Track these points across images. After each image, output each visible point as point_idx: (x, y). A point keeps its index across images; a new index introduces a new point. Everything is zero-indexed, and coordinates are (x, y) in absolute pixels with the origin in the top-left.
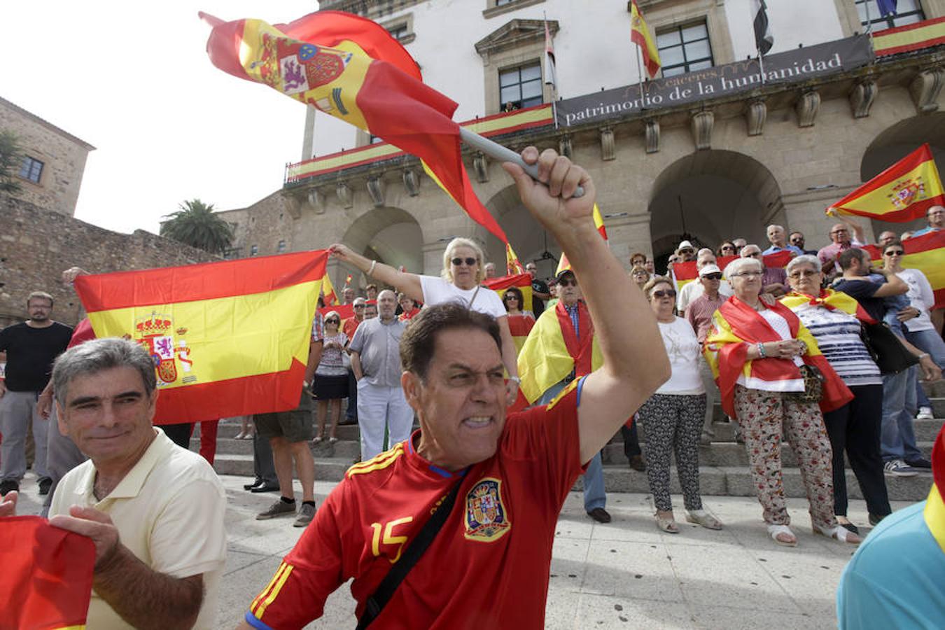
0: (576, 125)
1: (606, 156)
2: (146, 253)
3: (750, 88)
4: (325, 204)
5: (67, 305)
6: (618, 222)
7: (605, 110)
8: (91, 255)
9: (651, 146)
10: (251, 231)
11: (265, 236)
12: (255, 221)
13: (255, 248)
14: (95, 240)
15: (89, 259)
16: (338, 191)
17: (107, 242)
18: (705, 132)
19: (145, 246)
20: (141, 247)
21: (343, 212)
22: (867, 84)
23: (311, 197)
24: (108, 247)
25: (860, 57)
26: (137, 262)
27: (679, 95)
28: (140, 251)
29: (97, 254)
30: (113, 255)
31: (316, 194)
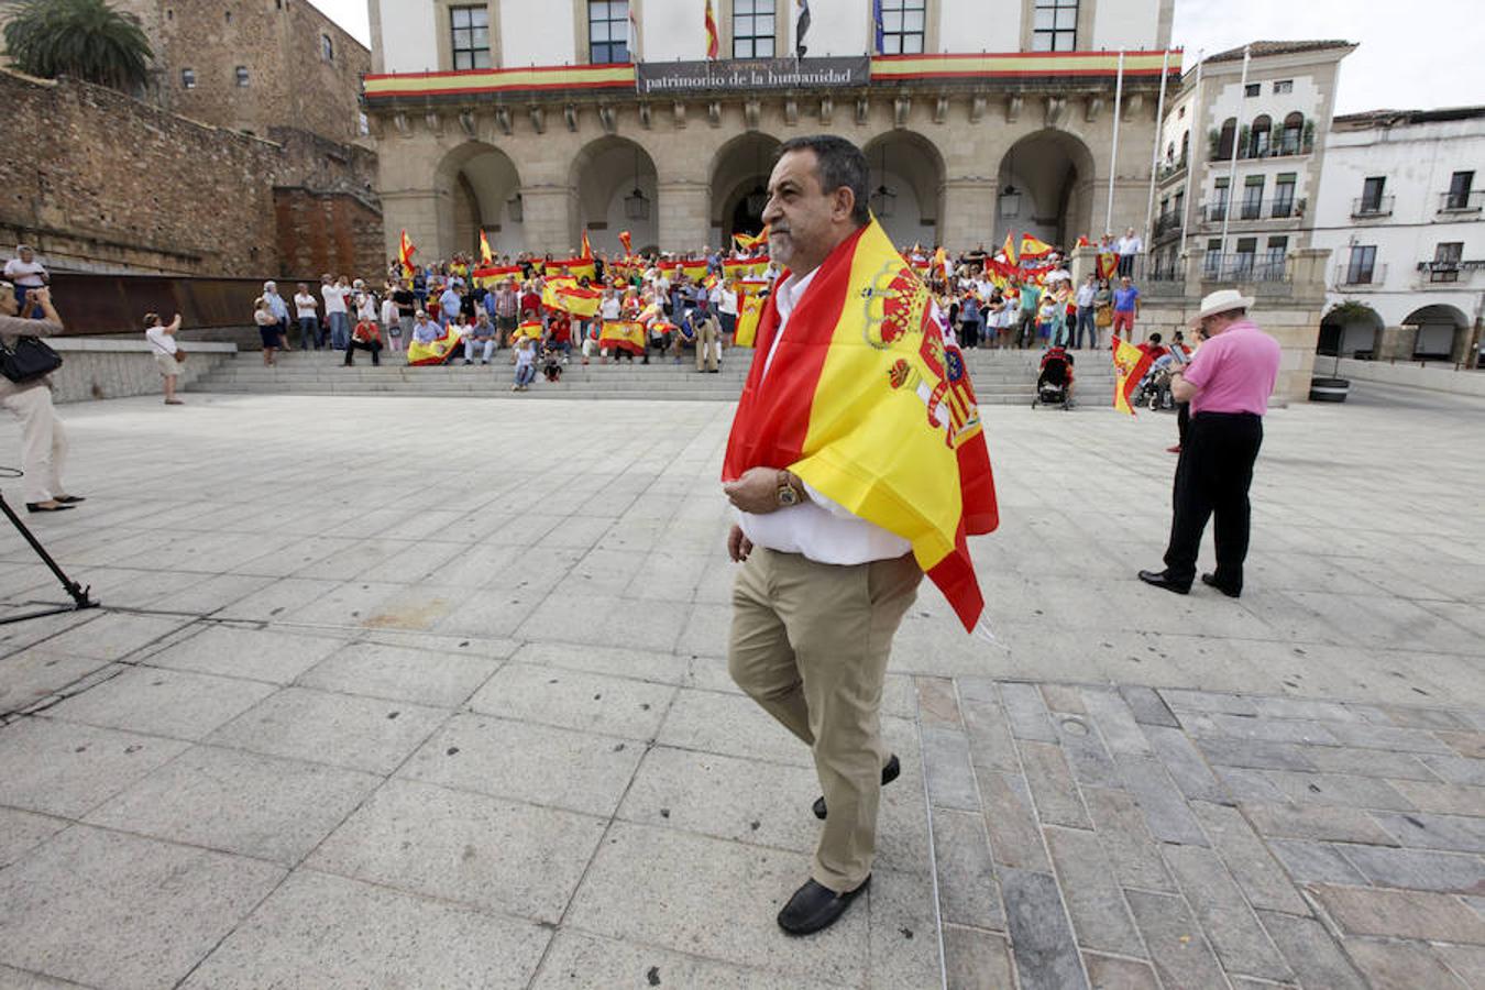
0: (654, 92)
1: (679, 124)
2: (86, 115)
3: (786, 87)
4: (412, 127)
5: (15, 198)
6: (685, 187)
7: (681, 82)
8: (18, 122)
9: (715, 121)
10: (171, 38)
11: (204, 53)
12: (175, 15)
13: (188, 74)
14: (14, 97)
15: (18, 128)
16: (428, 119)
17: (31, 101)
18: (753, 120)
19: (83, 104)
20: (77, 106)
21: (433, 141)
22: (863, 101)
23: (397, 120)
24: (34, 107)
25: (861, 77)
26: (79, 130)
27: (737, 81)
28: (78, 114)
29: (24, 119)
30: (46, 121)
31: (403, 118)
